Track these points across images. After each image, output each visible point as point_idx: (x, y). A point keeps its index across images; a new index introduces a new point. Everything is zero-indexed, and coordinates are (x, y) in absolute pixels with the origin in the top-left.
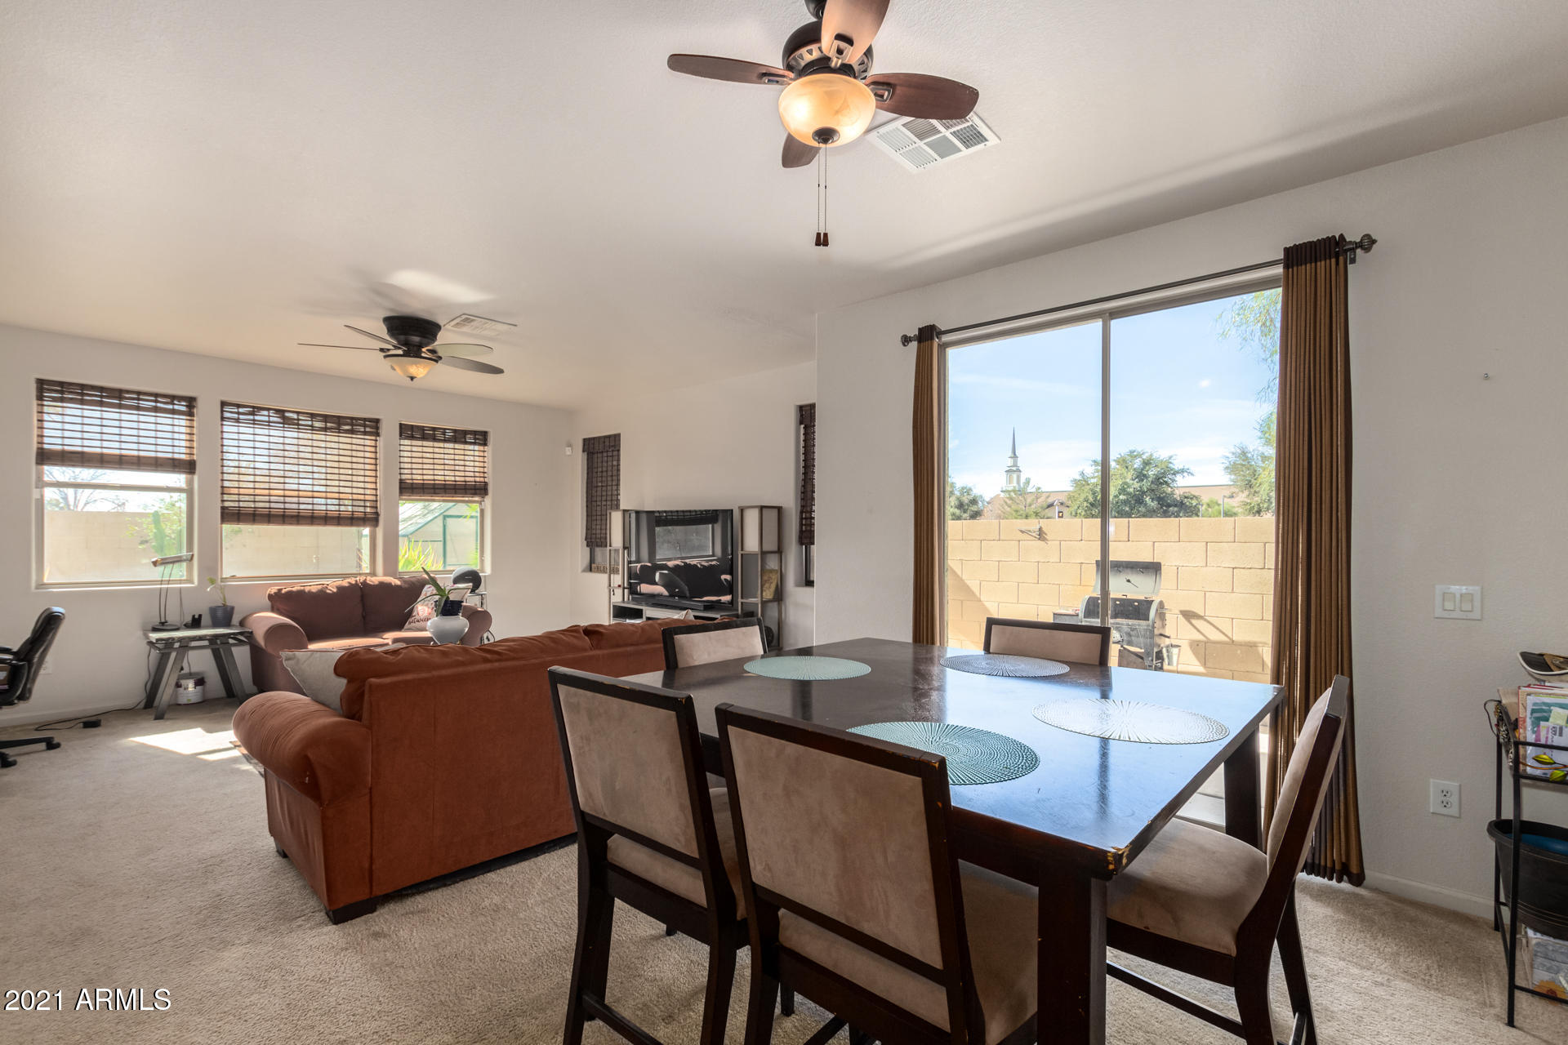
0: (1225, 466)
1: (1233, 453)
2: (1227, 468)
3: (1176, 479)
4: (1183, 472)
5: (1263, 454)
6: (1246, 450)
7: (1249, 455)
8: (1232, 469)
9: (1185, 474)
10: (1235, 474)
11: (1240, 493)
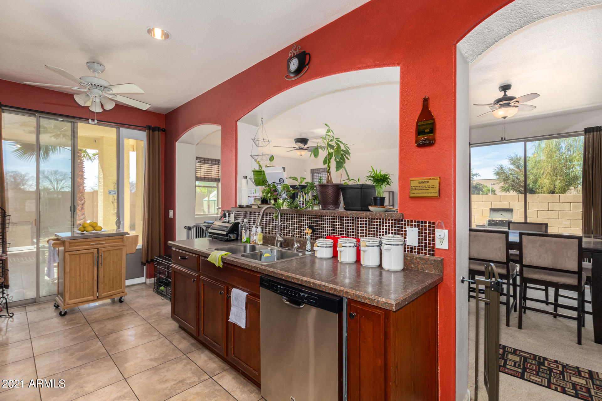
0: (494, 172)
1: (497, 168)
2: (495, 173)
3: (474, 178)
4: (476, 175)
5: (509, 168)
6: (502, 167)
7: (504, 169)
8: (497, 174)
9: (477, 176)
10: (499, 176)
11: (500, 183)
